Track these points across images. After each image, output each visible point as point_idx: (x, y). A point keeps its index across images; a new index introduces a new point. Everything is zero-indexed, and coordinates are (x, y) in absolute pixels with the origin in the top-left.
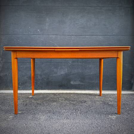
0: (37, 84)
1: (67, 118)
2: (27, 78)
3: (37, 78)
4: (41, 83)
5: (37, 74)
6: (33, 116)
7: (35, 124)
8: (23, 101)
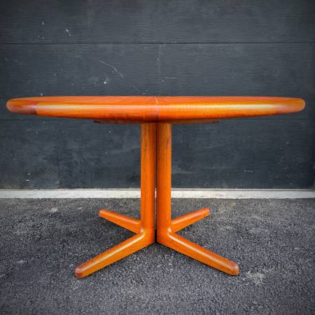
0: (71, 175)
1: (140, 282)
2: (46, 159)
3: (72, 158)
4: (81, 172)
5: (70, 150)
6: (52, 275)
7: (56, 300)
8: (33, 226)
